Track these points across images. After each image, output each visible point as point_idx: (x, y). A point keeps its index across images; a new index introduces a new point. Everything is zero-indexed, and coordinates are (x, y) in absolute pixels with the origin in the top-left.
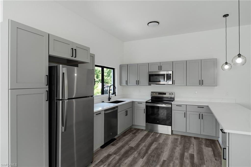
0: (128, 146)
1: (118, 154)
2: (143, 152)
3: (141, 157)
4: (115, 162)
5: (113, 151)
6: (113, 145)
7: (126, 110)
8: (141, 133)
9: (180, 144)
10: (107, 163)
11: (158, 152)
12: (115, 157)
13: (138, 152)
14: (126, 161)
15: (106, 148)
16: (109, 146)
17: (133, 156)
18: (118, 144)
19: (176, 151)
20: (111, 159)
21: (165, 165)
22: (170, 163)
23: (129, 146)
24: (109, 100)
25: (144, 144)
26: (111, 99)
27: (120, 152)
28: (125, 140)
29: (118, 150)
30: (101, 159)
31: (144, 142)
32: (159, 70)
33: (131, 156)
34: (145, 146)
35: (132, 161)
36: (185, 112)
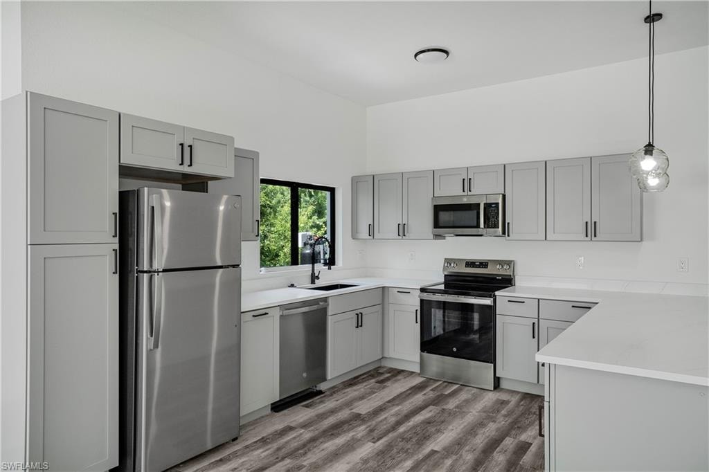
0: (350, 412)
1: (310, 429)
2: (384, 427)
3: (373, 438)
4: (296, 444)
5: (301, 420)
6: (307, 406)
7: (358, 312)
8: (402, 380)
9: (505, 416)
10: (275, 445)
11: (428, 431)
12: (301, 434)
13: (369, 426)
14: (326, 445)
15: (286, 411)
16: (298, 408)
17: (351, 434)
18: (324, 405)
19: (481, 431)
20: (289, 438)
21: (428, 462)
22: (447, 458)
23: (353, 411)
24: (313, 282)
25: (396, 409)
26: (318, 278)
27: (322, 423)
28: (347, 396)
29: (318, 418)
30: (264, 435)
31: (398, 405)
32: (464, 191)
33: (347, 434)
34: (396, 414)
35: (343, 445)
36: (536, 321)
